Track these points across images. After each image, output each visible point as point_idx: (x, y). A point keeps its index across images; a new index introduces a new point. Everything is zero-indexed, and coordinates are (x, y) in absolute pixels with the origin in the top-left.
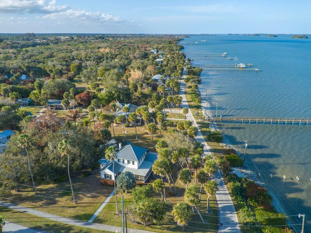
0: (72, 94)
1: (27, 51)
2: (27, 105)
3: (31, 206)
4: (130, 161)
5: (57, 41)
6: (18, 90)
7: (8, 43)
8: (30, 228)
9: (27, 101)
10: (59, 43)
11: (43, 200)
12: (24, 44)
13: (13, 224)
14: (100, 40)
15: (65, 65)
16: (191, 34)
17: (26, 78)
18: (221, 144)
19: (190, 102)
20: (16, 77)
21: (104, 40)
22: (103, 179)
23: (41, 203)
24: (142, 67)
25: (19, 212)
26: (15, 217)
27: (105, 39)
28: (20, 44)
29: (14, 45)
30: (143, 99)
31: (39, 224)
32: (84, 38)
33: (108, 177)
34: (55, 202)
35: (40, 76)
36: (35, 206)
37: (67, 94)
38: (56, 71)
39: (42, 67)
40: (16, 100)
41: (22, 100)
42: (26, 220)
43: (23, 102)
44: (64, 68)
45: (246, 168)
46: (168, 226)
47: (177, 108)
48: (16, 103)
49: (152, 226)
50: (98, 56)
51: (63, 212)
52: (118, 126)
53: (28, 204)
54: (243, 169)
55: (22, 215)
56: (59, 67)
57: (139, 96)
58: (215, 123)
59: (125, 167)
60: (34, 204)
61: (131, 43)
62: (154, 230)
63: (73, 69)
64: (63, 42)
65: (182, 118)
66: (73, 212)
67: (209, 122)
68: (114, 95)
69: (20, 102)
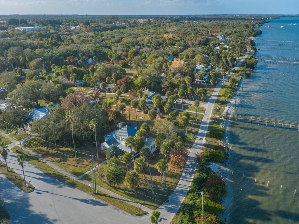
0: (113, 79)
1: (102, 35)
2: (82, 85)
3: (51, 160)
4: (123, 139)
5: (134, 24)
6: (78, 71)
7: (93, 26)
8: (44, 173)
9: (83, 82)
10: (136, 26)
11: (59, 158)
12: (105, 27)
13: (37, 169)
14: (175, 23)
15: (125, 51)
16: (284, 15)
17: (92, 62)
18: (219, 141)
19: (221, 96)
20: (82, 60)
21: (178, 23)
22: (102, 150)
23: (57, 159)
24: (191, 55)
25: (42, 162)
26: (39, 164)
27: (180, 22)
28: (102, 27)
29: (97, 28)
30: (171, 89)
31: (50, 172)
32: (161, 21)
33: (106, 149)
34: (66, 161)
35: (104, 61)
36: (53, 160)
37: (108, 78)
38: (116, 56)
39: (107, 52)
40: (75, 81)
41: (79, 81)
42: (43, 168)
43: (79, 83)
44: (124, 53)
45: (225, 166)
46: (129, 192)
47: (203, 101)
48: (74, 83)
49: (118, 190)
50: (158, 42)
51: (67, 167)
52: (139, 112)
53: (49, 158)
54: (223, 165)
55: (43, 164)
56: (119, 53)
57: (168, 85)
58: (229, 121)
59: (120, 144)
60: (53, 159)
61: (203, 27)
62: (117, 192)
63: (130, 55)
64: (139, 25)
65: (200, 112)
66: (73, 169)
67: (224, 119)
68: (146, 82)
69: (77, 82)
